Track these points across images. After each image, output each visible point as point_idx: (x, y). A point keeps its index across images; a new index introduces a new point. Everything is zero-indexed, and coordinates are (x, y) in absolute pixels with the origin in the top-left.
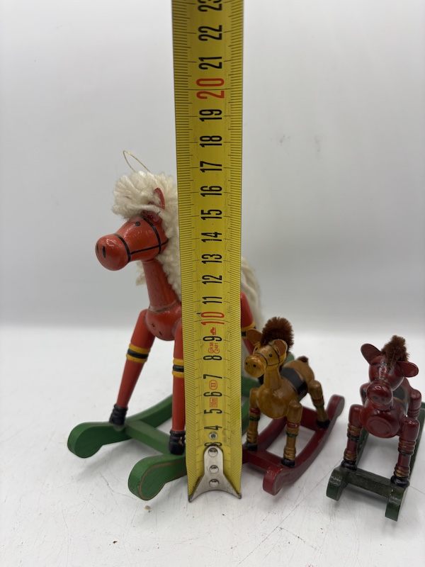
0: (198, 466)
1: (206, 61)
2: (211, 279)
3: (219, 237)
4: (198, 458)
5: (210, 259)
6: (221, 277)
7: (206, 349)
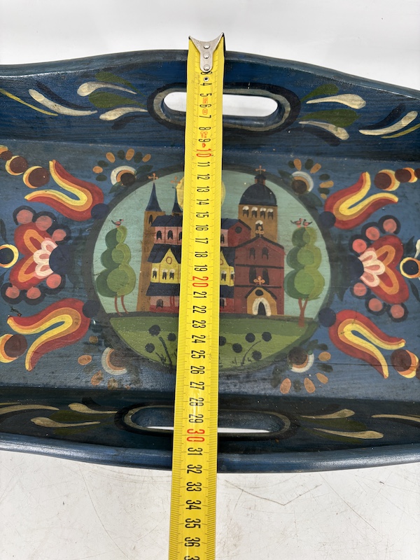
0: (216, 58)
1: (203, 296)
2: (204, 177)
3: (198, 202)
4: (216, 63)
5: (204, 189)
6: (198, 178)
7: (209, 134)
